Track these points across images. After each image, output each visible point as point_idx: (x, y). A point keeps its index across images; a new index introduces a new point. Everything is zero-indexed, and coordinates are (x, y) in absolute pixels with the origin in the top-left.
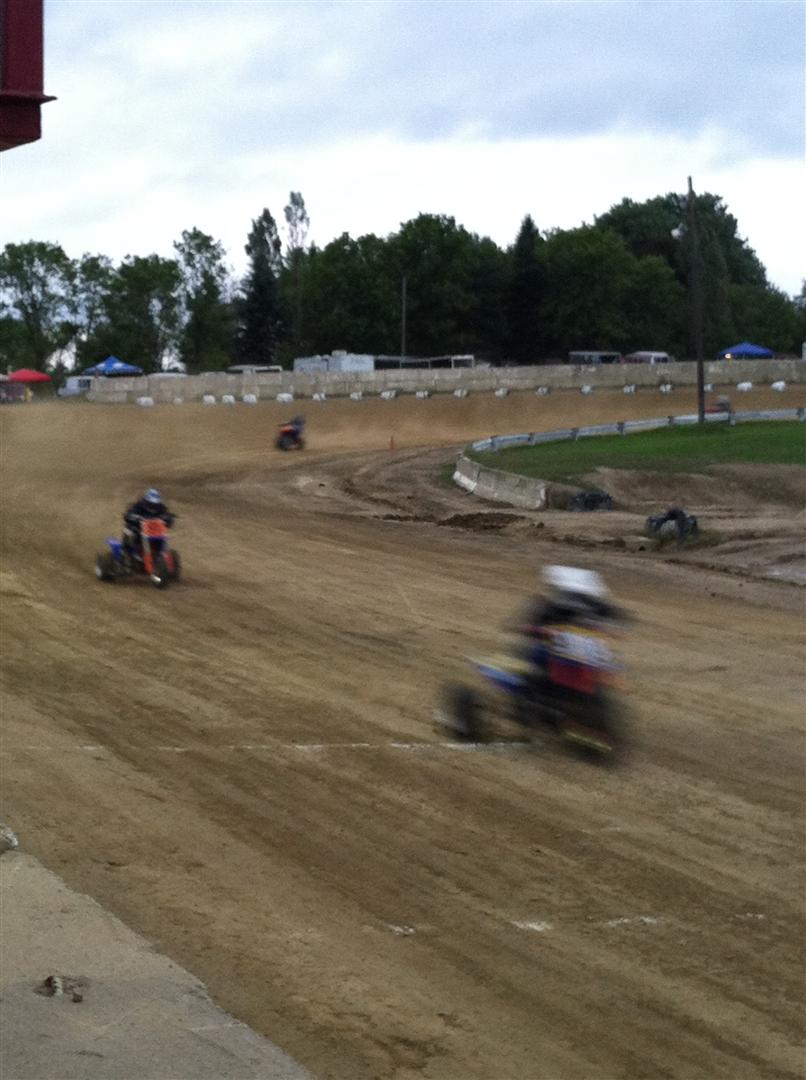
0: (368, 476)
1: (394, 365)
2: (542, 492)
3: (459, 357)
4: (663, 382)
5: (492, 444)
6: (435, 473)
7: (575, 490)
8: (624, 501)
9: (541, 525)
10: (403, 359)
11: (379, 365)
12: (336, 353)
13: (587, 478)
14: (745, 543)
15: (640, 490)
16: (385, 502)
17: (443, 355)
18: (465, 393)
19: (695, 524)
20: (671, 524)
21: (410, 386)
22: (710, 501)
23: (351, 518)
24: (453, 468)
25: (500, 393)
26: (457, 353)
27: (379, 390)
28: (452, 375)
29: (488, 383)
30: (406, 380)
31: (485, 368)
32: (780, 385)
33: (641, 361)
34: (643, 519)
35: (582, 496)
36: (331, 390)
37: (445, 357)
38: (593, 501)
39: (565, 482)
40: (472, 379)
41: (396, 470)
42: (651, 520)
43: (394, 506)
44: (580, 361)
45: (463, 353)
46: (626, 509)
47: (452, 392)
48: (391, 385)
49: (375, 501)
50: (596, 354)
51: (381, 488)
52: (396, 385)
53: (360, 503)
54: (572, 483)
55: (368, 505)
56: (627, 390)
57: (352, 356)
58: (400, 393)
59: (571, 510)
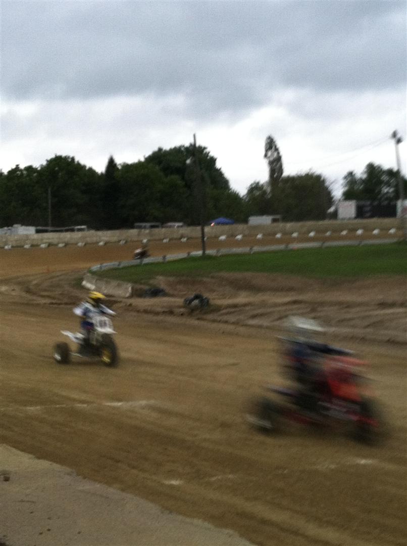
0: (37, 285)
1: (46, 231)
2: (130, 289)
3: (79, 227)
4: (182, 237)
5: (101, 267)
6: (73, 282)
7: (146, 287)
8: (171, 292)
9: (130, 305)
10: (49, 228)
11: (38, 231)
12: (15, 226)
13: (151, 282)
14: (233, 310)
15: (178, 287)
16: (49, 297)
17: (70, 226)
18: (84, 244)
19: (208, 301)
20: (196, 302)
21: (55, 241)
22: (214, 291)
23: (33, 305)
24: (82, 279)
25: (101, 244)
26: (78, 225)
27: (39, 244)
28: (77, 235)
29: (95, 239)
30: (53, 238)
31: (92, 232)
32: (239, 237)
33: (170, 227)
34: (182, 300)
35: (150, 290)
36: (14, 244)
37: (73, 227)
38: (156, 292)
39: (141, 284)
40: (86, 237)
41: (52, 282)
42: (186, 301)
43: (54, 298)
44: (140, 227)
45: (81, 225)
46: (173, 296)
47: (76, 244)
48: (45, 241)
49: (43, 296)
50: (148, 225)
51: (45, 290)
52: (48, 241)
53: (34, 298)
54: (144, 284)
55: (39, 299)
56: (165, 241)
57: (23, 227)
58: (50, 245)
59: (145, 297)
